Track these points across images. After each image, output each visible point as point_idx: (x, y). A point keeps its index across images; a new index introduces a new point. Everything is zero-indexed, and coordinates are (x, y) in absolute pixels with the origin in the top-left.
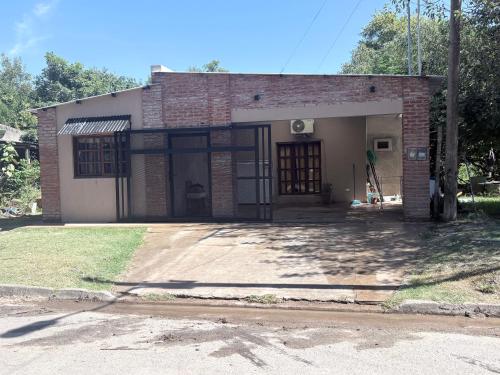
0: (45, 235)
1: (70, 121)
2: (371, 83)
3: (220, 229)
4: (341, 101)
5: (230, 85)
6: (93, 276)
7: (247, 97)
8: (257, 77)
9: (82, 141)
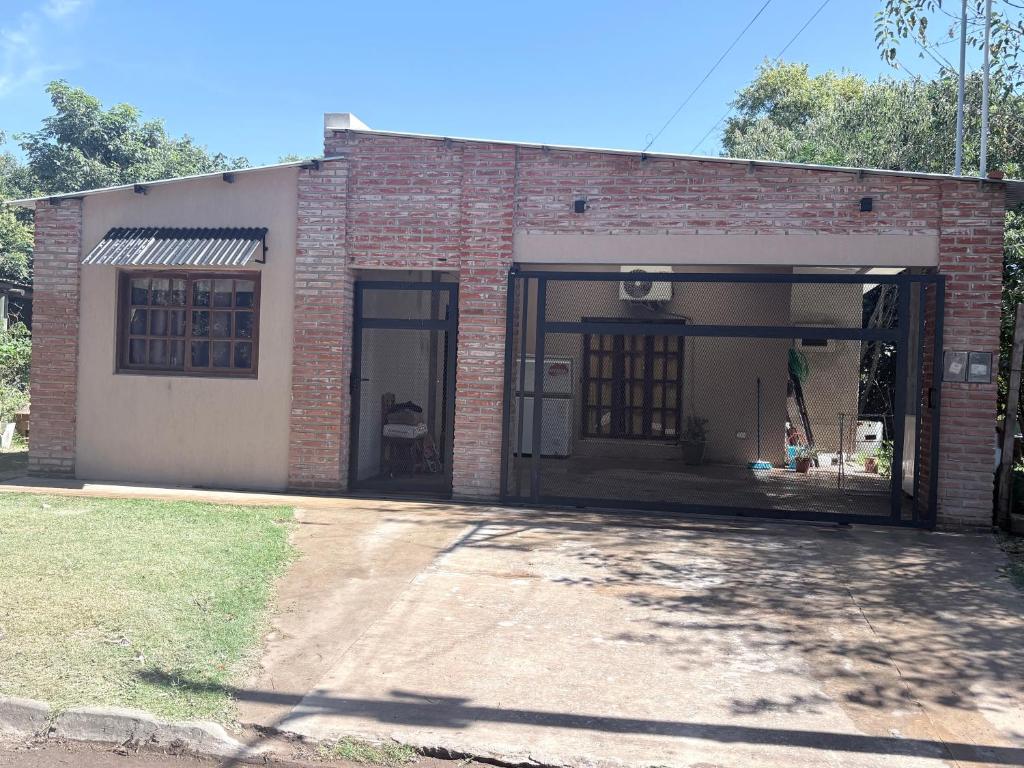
0: (34, 513)
1: (117, 234)
2: (862, 190)
3: (481, 524)
4: (787, 227)
5: (515, 173)
6: (168, 668)
7: (555, 205)
8: (585, 156)
9: (143, 284)
